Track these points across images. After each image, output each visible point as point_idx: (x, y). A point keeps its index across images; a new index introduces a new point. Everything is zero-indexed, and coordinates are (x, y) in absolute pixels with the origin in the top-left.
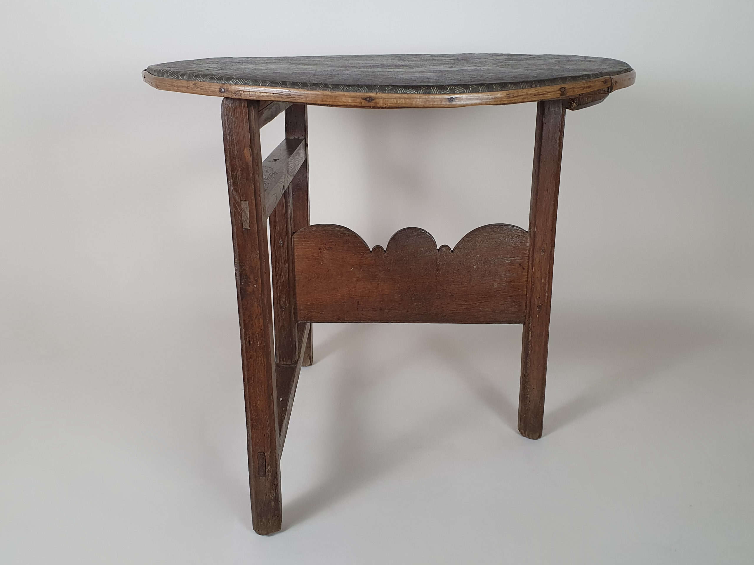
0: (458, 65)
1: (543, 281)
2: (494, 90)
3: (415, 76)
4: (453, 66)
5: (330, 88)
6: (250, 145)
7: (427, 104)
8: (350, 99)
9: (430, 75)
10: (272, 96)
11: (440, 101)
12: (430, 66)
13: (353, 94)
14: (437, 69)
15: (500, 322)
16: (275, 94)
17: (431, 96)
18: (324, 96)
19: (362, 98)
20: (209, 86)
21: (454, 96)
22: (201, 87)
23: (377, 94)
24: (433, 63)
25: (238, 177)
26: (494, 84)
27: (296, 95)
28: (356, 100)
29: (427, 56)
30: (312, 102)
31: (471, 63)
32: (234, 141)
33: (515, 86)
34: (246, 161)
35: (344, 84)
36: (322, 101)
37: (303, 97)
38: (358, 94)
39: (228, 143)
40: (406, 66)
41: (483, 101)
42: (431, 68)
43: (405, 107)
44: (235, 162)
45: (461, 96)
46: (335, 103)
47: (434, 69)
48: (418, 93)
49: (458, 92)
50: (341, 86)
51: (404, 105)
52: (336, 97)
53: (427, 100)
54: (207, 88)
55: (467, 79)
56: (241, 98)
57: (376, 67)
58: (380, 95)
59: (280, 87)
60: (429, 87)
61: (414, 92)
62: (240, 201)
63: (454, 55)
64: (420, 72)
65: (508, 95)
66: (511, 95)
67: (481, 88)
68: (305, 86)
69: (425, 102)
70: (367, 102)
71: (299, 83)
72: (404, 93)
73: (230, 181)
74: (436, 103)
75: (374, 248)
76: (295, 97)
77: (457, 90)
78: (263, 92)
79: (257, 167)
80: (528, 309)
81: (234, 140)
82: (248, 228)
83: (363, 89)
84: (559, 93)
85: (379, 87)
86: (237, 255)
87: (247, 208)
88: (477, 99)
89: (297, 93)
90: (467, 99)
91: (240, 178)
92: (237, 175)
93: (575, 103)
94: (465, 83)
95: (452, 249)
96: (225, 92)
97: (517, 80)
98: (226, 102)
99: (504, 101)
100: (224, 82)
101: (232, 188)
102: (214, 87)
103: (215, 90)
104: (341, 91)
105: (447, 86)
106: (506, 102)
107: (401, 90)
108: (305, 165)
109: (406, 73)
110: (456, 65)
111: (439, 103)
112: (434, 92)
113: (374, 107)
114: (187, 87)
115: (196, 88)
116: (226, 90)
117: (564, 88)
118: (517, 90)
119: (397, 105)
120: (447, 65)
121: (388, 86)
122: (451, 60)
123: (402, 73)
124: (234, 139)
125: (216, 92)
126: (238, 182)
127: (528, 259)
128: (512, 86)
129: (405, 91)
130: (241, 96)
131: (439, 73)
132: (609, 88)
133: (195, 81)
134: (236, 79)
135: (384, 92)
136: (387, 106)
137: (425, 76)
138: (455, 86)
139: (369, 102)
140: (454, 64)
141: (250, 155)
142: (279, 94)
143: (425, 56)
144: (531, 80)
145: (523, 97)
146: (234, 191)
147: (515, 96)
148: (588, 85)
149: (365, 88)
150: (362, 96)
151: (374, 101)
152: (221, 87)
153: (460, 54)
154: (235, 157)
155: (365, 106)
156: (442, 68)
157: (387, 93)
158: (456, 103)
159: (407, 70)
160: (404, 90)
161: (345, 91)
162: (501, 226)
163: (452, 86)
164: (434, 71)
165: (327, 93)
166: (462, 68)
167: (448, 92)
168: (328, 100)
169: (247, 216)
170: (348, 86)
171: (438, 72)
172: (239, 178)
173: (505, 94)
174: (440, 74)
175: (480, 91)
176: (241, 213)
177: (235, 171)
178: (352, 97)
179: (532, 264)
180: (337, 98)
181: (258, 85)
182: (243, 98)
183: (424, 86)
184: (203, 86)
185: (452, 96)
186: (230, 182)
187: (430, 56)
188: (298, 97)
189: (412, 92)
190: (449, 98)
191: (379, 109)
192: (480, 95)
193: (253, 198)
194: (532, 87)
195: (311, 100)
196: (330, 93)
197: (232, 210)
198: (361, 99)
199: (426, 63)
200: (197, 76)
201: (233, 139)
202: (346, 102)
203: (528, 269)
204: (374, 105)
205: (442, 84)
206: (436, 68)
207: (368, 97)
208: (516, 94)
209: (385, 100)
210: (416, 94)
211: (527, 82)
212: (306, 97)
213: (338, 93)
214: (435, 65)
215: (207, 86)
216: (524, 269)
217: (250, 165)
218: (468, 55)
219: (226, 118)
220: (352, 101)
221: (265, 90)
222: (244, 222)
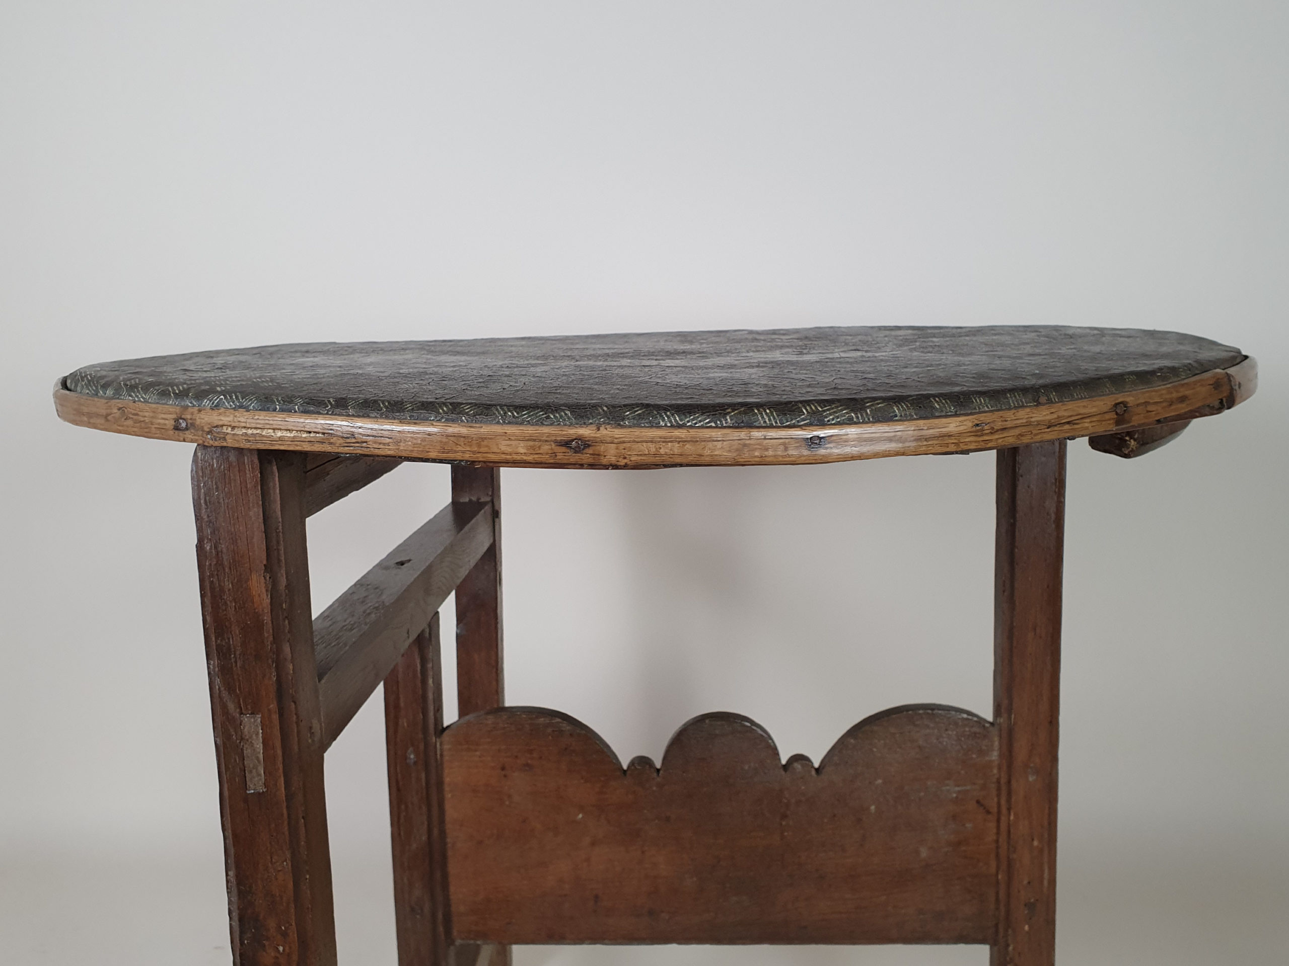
0: (814, 348)
1: (1036, 843)
2: (937, 414)
3: (708, 379)
4: (805, 351)
5: (467, 414)
6: (264, 565)
7: (746, 456)
8: (522, 444)
9: (750, 375)
10: (305, 438)
11: (782, 447)
12: (748, 352)
13: (530, 430)
14: (765, 358)
15: (937, 940)
16: (312, 435)
17: (757, 434)
18: (447, 436)
19: (556, 442)
20: (151, 414)
21: (822, 433)
22: (135, 417)
23: (598, 429)
24: (756, 346)
25: (235, 651)
26: (934, 396)
27: (368, 436)
28: (539, 447)
29: (741, 333)
30: (415, 455)
31: (843, 344)
32: (224, 556)
33: (992, 402)
34: (255, 609)
35: (508, 401)
36: (443, 453)
37: (388, 440)
38: (546, 430)
39: (207, 561)
40: (692, 353)
41: (907, 444)
42: (751, 358)
43: (681, 465)
44: (226, 610)
45: (843, 432)
46: (479, 455)
47: (759, 359)
48: (717, 427)
49: (833, 419)
50: (498, 407)
51: (678, 460)
52: (483, 439)
53: (745, 445)
54: (147, 420)
55: (851, 384)
56: (225, 444)
57: (619, 357)
58: (607, 432)
59: (327, 414)
60: (749, 407)
61: (707, 423)
62: (240, 717)
63: (797, 331)
64: (722, 367)
65: (978, 428)
66: (986, 427)
67: (899, 409)
68: (398, 411)
69: (737, 450)
70: (570, 453)
71: (383, 402)
72: (680, 427)
73: (214, 661)
74: (770, 453)
75: (632, 763)
76: (366, 442)
77: (830, 414)
78: (280, 429)
79: (287, 622)
80: (1002, 908)
81: (222, 552)
82: (262, 789)
83: (561, 417)
84: (1113, 419)
85: (605, 409)
86: (232, 860)
87: (257, 734)
88: (890, 440)
89: (372, 429)
90: (861, 440)
91: (238, 653)
92: (232, 646)
93: (1135, 440)
94: (850, 394)
95: (816, 765)
96: (187, 429)
97: (994, 385)
98: (202, 455)
99: (966, 443)
100: (191, 403)
101: (218, 681)
102: (163, 416)
103: (165, 424)
104: (498, 423)
105: (800, 405)
106: (972, 447)
107: (668, 417)
108: (492, 556)
109: (687, 371)
110: (810, 349)
111: (780, 453)
112: (765, 422)
113: (592, 466)
114: (106, 417)
115: (123, 420)
116: (191, 423)
117: (1124, 404)
118: (1001, 413)
119: (657, 460)
120: (790, 350)
121: (630, 407)
122: (791, 339)
123: (678, 369)
124: (224, 550)
125: (167, 430)
126: (234, 665)
127: (999, 789)
128: (985, 401)
129: (681, 420)
130: (224, 439)
131: (773, 367)
132: (1224, 400)
133: (126, 400)
134: (222, 393)
135: (619, 425)
136: (629, 463)
137: (737, 376)
138: (822, 403)
139: (576, 452)
140: (804, 347)
141: (264, 590)
142: (324, 434)
143: (737, 333)
144: (1034, 385)
145: (1017, 432)
146: (222, 689)
147: (998, 431)
148: (1180, 395)
149: (566, 414)
150: (556, 435)
151: (590, 451)
152: (179, 416)
153: (811, 329)
154: (225, 598)
155: (565, 462)
156: (777, 355)
157: (630, 427)
158: (828, 451)
159: (694, 363)
160: (677, 419)
161: (509, 423)
162: (930, 711)
163: (813, 404)
164: (759, 362)
165: (454, 429)
166: (830, 356)
167: (803, 420)
168: (460, 448)
169: (258, 755)
170: (518, 410)
171: (770, 365)
172: (235, 654)
173: (970, 424)
174: (776, 371)
175: (896, 416)
176: (242, 750)
177: (225, 636)
178: (528, 440)
179: (1009, 800)
180: (485, 443)
181: (271, 409)
182: (230, 445)
183: (734, 406)
184: (139, 413)
185: (816, 433)
186: (214, 664)
187: (748, 334)
188: (375, 443)
189: (700, 421)
190: (809, 436)
191: (608, 469)
192: (899, 428)
193: (273, 706)
194: (1039, 404)
195: (410, 448)
196: (464, 431)
197: (218, 740)
198: (553, 445)
199: (738, 346)
200: (132, 388)
201: (219, 549)
202: (511, 454)
203: (999, 812)
204: (591, 461)
205: (784, 398)
206: (762, 356)
207: (574, 437)
208: (998, 425)
209: (622, 446)
210: (711, 427)
211: (1025, 390)
212: (397, 442)
213: (486, 429)
214: (759, 349)
215: (147, 414)
216: (988, 812)
217: (267, 618)
218: (827, 330)
219: (202, 496)
220: (528, 449)
221: (286, 423)
222: (251, 772)
